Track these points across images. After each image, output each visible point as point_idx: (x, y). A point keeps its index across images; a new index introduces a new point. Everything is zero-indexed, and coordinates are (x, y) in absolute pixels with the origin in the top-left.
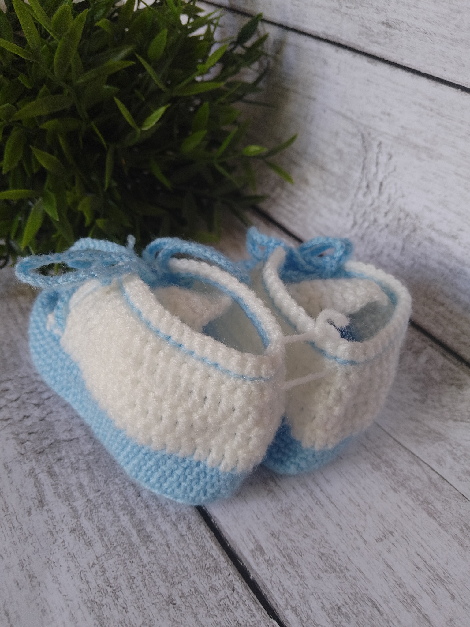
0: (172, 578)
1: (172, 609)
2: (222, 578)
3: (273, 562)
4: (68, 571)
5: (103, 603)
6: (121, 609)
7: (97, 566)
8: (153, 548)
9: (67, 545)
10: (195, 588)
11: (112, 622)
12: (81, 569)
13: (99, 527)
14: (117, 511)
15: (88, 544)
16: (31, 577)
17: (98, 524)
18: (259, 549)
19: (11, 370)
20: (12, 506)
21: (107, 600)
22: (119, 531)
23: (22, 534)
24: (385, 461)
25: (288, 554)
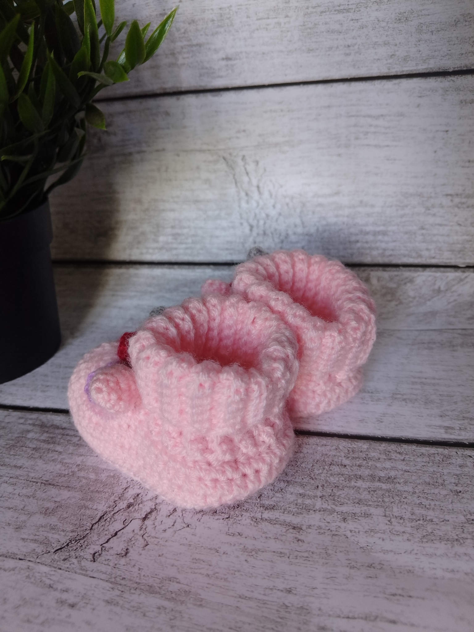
0: (437, 482)
1: (464, 495)
2: (457, 458)
3: (463, 427)
4: (383, 540)
5: (430, 531)
6: (443, 523)
7: (393, 520)
8: (402, 480)
9: (357, 530)
10: (454, 475)
11: (450, 533)
12: (388, 531)
13: (354, 503)
14: (348, 485)
15: (367, 516)
16: (370, 566)
17: (351, 501)
18: (447, 428)
19: (115, 482)
20: (282, 549)
21: (429, 528)
22: (369, 492)
23: (320, 554)
24: (429, 343)
25: (464, 417)
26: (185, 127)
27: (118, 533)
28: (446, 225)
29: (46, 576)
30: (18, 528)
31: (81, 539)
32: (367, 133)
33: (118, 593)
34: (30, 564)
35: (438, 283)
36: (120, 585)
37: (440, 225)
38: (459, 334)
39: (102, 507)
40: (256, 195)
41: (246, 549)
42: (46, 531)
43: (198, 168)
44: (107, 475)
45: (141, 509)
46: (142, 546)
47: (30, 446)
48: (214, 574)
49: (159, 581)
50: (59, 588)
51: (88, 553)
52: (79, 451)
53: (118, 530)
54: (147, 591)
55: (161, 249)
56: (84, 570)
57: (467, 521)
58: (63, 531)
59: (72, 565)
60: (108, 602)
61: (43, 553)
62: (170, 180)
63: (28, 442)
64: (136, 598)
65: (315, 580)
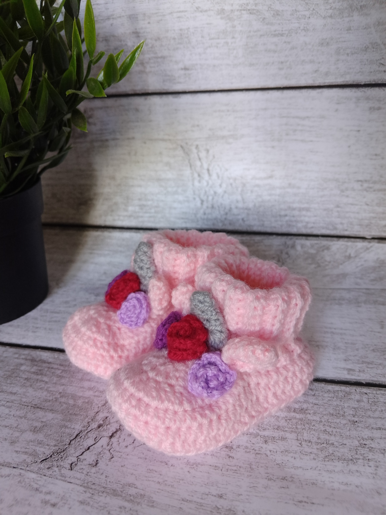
0: (339, 414)
1: (359, 424)
2: (356, 394)
3: (362, 369)
4: (295, 458)
5: (331, 452)
6: (341, 446)
7: (303, 443)
8: (312, 412)
9: (275, 451)
10: (353, 408)
11: (347, 454)
12: (299, 451)
13: (274, 429)
15: (283, 439)
16: (284, 479)
17: (272, 427)
18: (349, 370)
19: (89, 407)
20: (217, 463)
21: (331, 450)
22: (286, 420)
23: (246, 469)
24: (339, 299)
25: (363, 361)
26: (151, 121)
27: (90, 448)
28: (356, 205)
29: (33, 481)
30: (13, 443)
31: (61, 452)
32: (295, 131)
33: (90, 495)
34: (21, 471)
35: (349, 251)
36: (91, 489)
37: (352, 204)
38: (363, 293)
39: (78, 427)
40: (206, 177)
41: (189, 463)
42: (34, 445)
43: (161, 153)
44: (83, 401)
45: (109, 429)
46: (108, 458)
47: (23, 377)
48: (164, 482)
49: (121, 486)
50: (44, 491)
51: (66, 463)
52: (61, 381)
53: (90, 446)
54: (111, 494)
55: (130, 216)
56: (63, 476)
57: (359, 445)
58: (48, 445)
59: (54, 472)
60: (82, 503)
61: (32, 463)
62: (138, 162)
63: (21, 373)
64: (103, 499)
65: (241, 488)
